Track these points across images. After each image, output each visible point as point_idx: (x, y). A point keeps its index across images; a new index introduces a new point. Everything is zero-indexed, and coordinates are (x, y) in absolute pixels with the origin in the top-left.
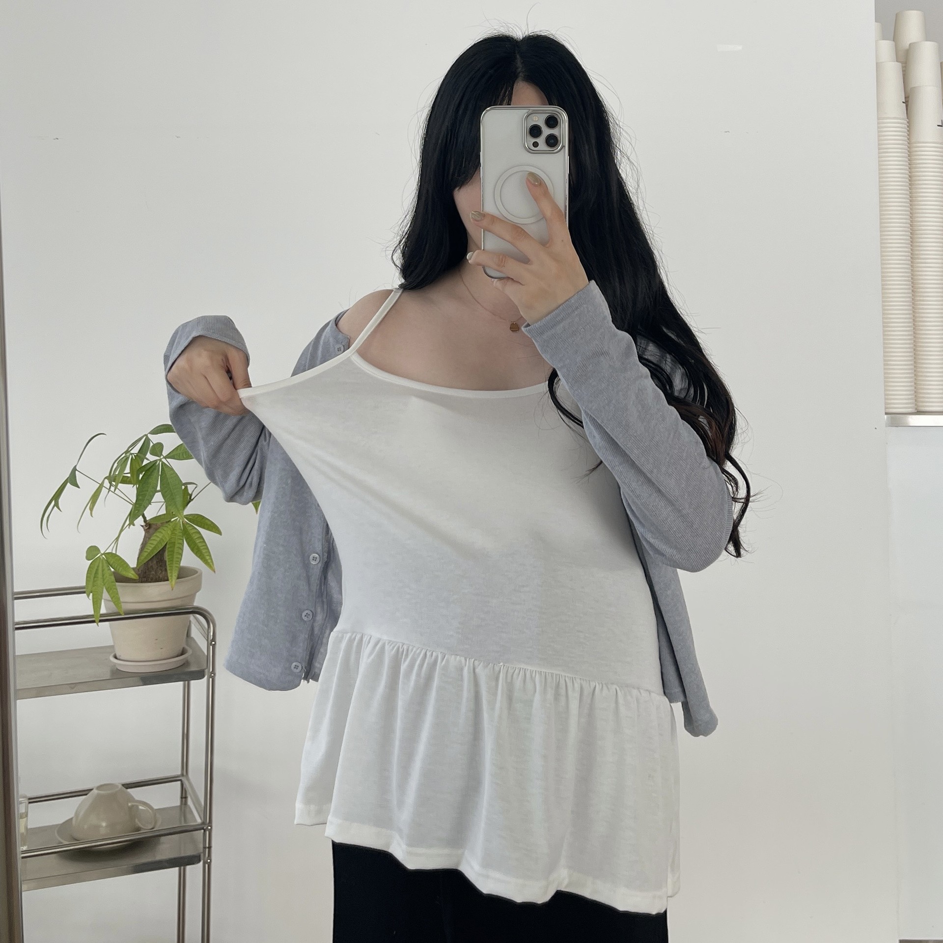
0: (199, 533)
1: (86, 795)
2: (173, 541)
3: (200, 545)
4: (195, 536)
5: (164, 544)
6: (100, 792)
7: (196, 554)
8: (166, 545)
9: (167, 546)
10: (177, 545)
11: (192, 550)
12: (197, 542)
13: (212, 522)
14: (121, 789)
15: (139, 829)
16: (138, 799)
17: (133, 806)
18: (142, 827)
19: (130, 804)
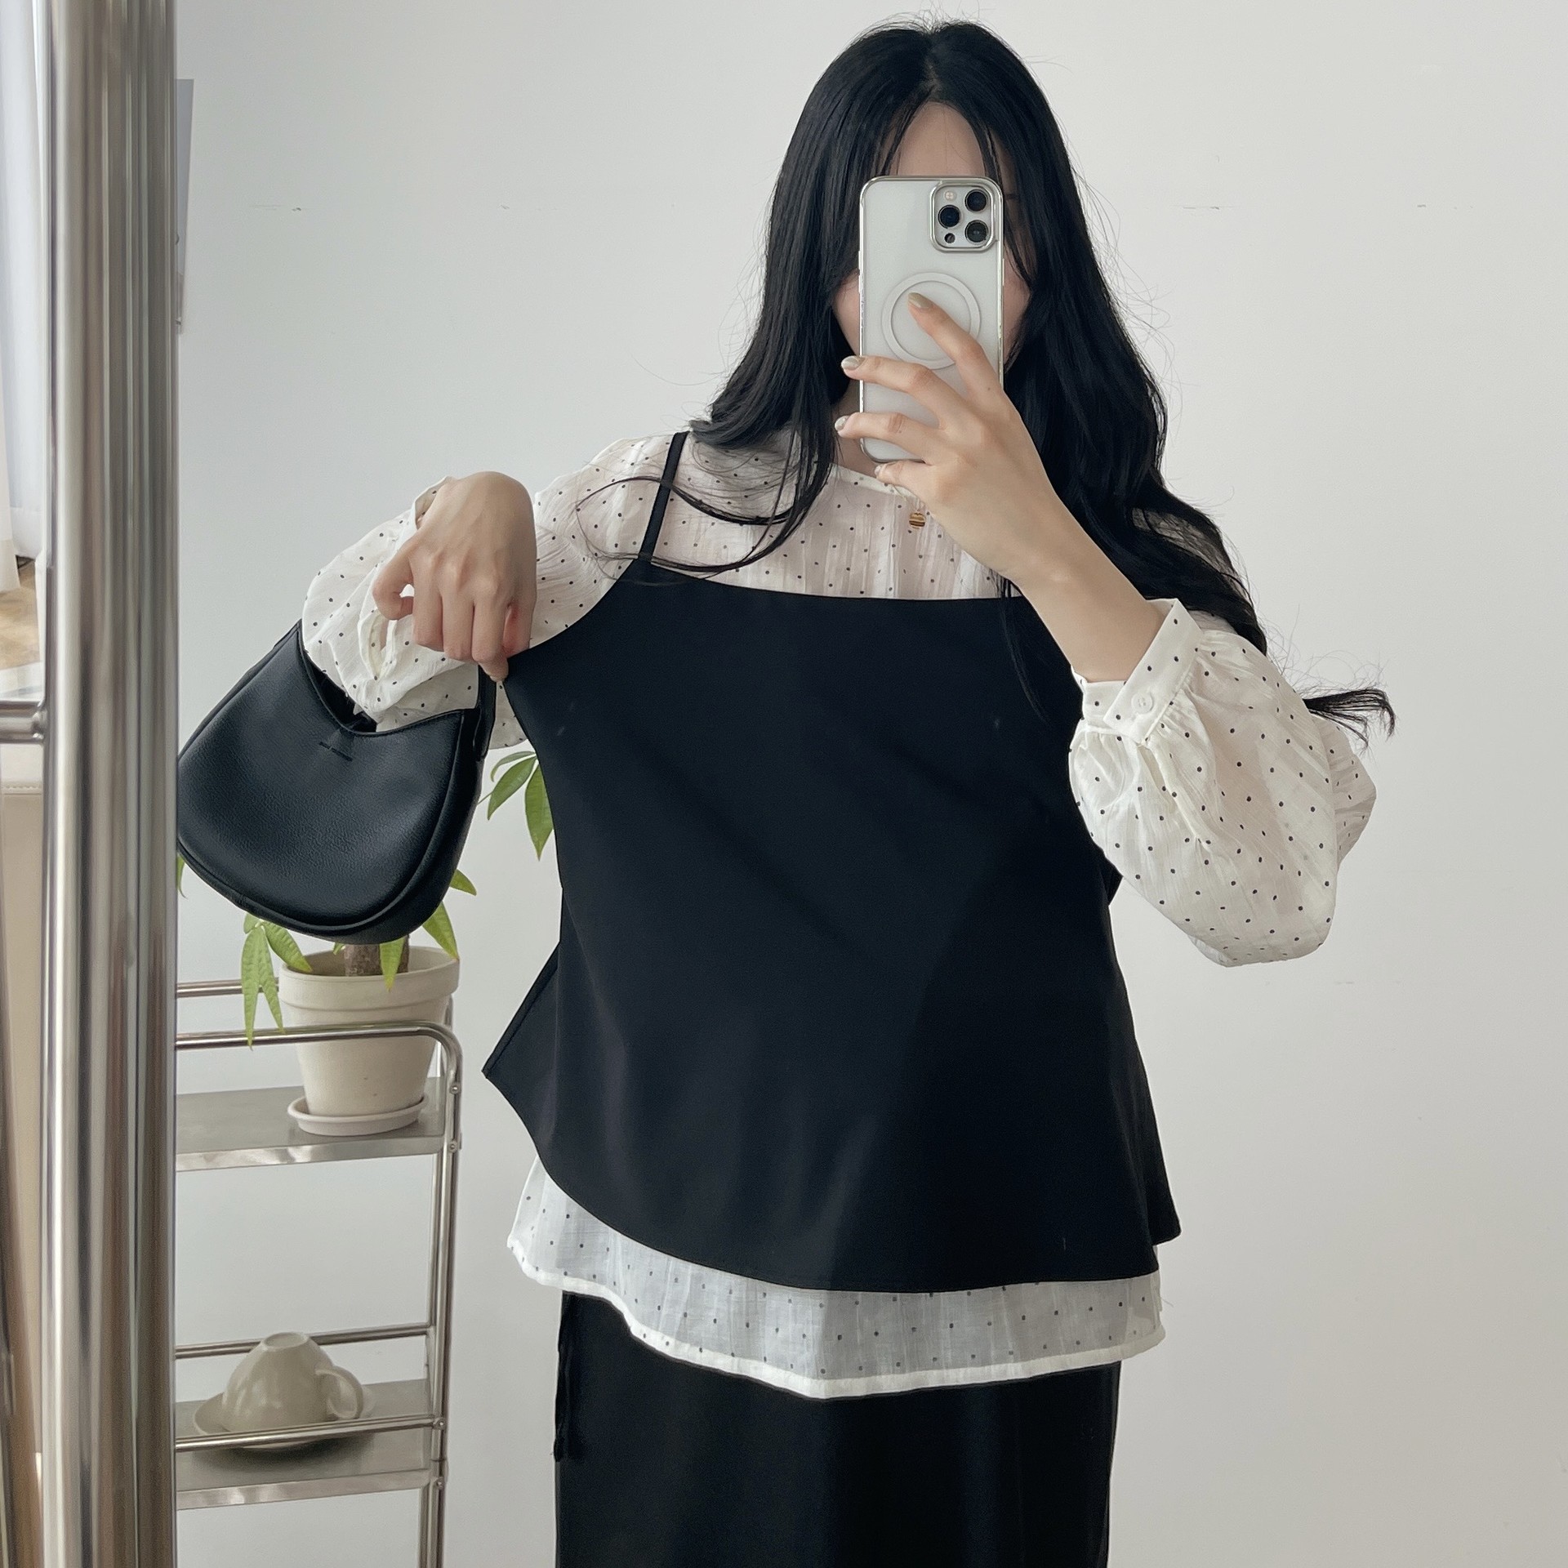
6: (270, 1345)
14: (307, 1343)
15: (333, 1418)
16: (336, 1363)
17: (323, 1376)
18: (339, 1415)
19: (318, 1372)
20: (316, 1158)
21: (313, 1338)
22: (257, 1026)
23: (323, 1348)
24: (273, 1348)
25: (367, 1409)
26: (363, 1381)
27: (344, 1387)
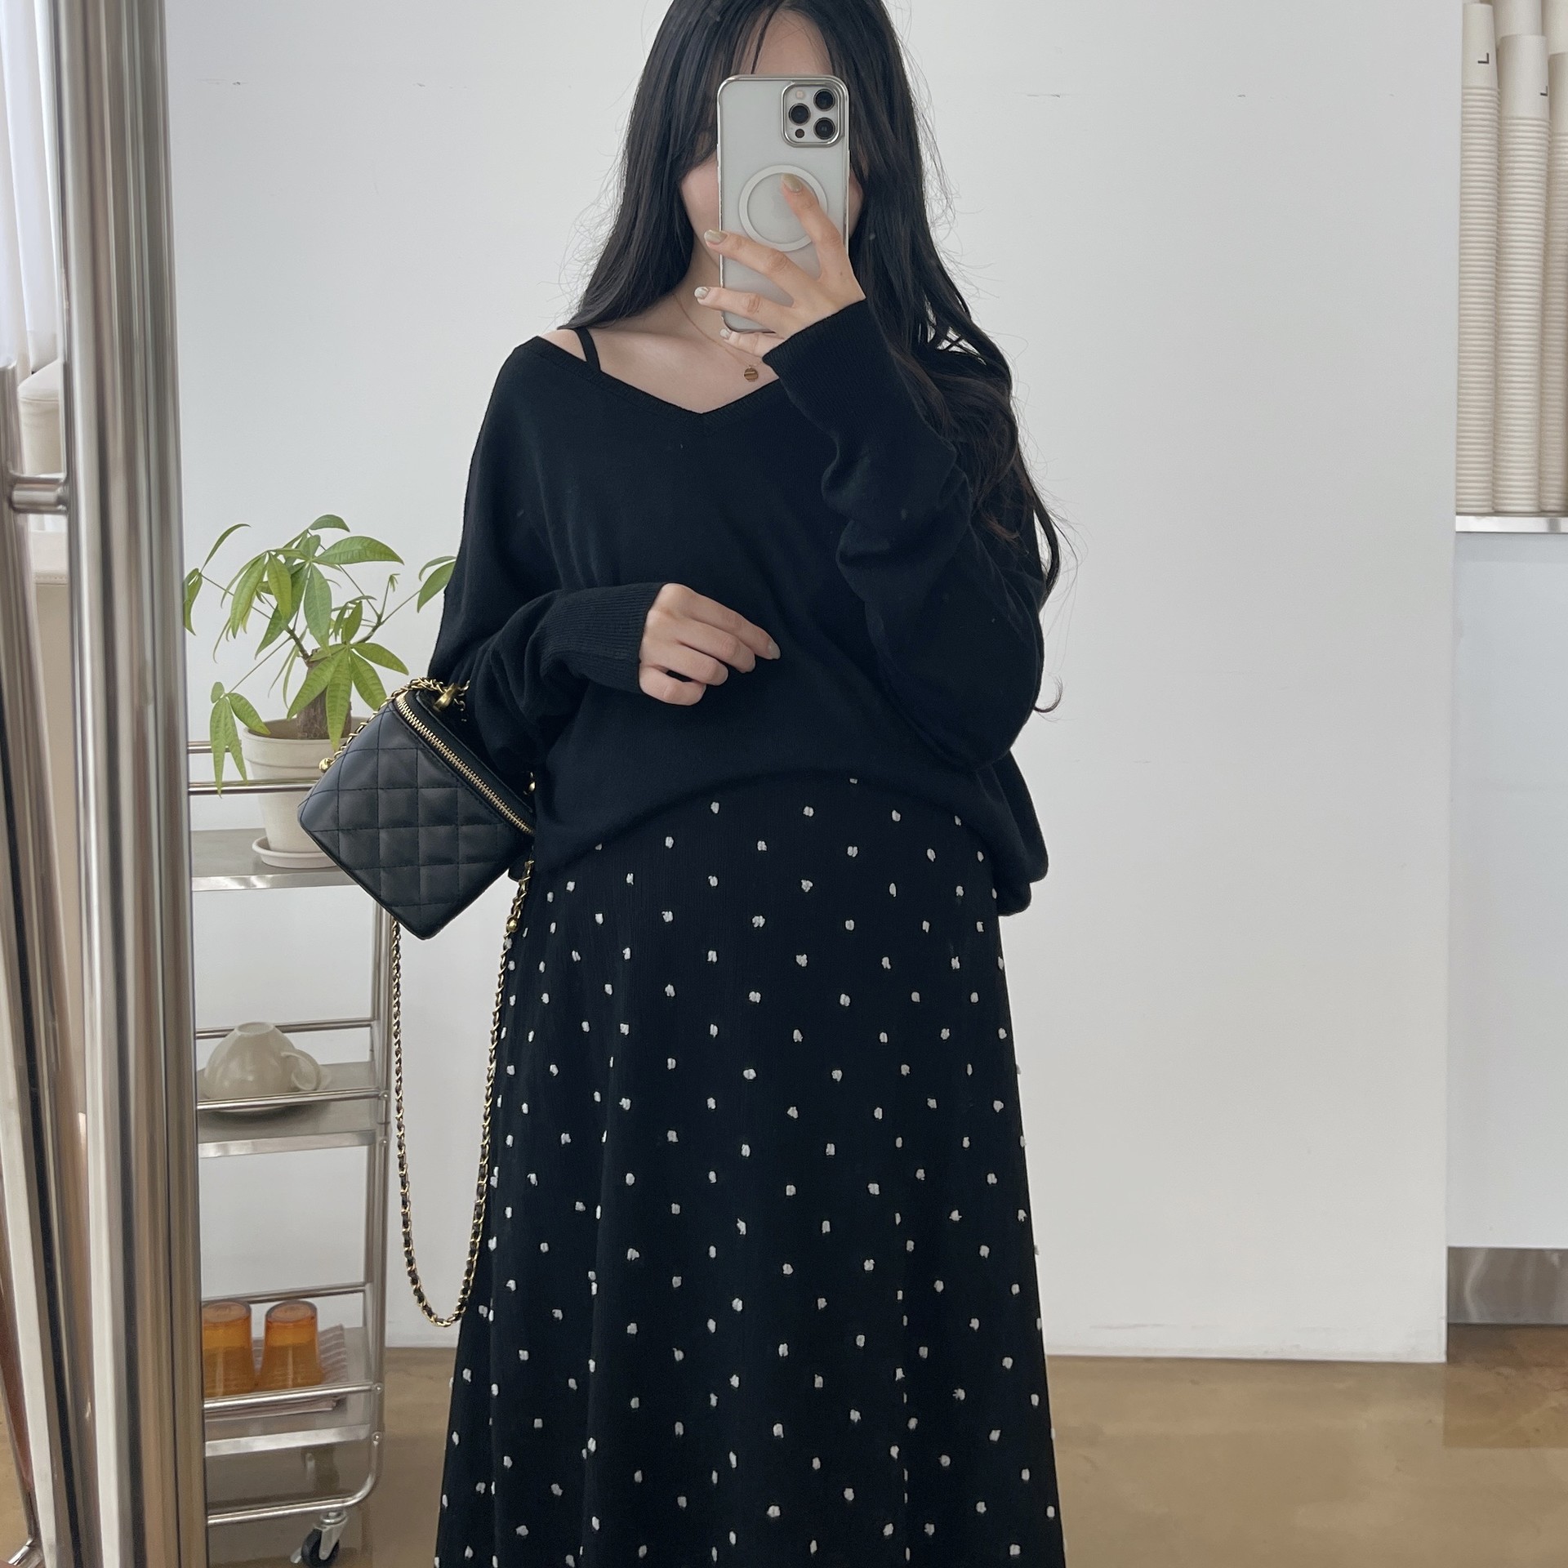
0: (373, 670)
1: (224, 1036)
2: (336, 682)
3: (374, 687)
4: (367, 675)
5: (323, 687)
6: (243, 1033)
7: (366, 701)
8: (326, 688)
9: (328, 691)
10: (342, 688)
11: (362, 695)
12: (371, 683)
13: (393, 656)
14: (273, 1031)
15: (296, 1090)
16: (297, 1047)
17: (288, 1057)
18: (300, 1087)
19: (283, 1054)
20: (275, 885)
21: (277, 1027)
22: (225, 778)
23: (286, 1035)
24: (245, 1034)
25: (324, 1083)
26: (319, 1063)
27: (305, 1066)
